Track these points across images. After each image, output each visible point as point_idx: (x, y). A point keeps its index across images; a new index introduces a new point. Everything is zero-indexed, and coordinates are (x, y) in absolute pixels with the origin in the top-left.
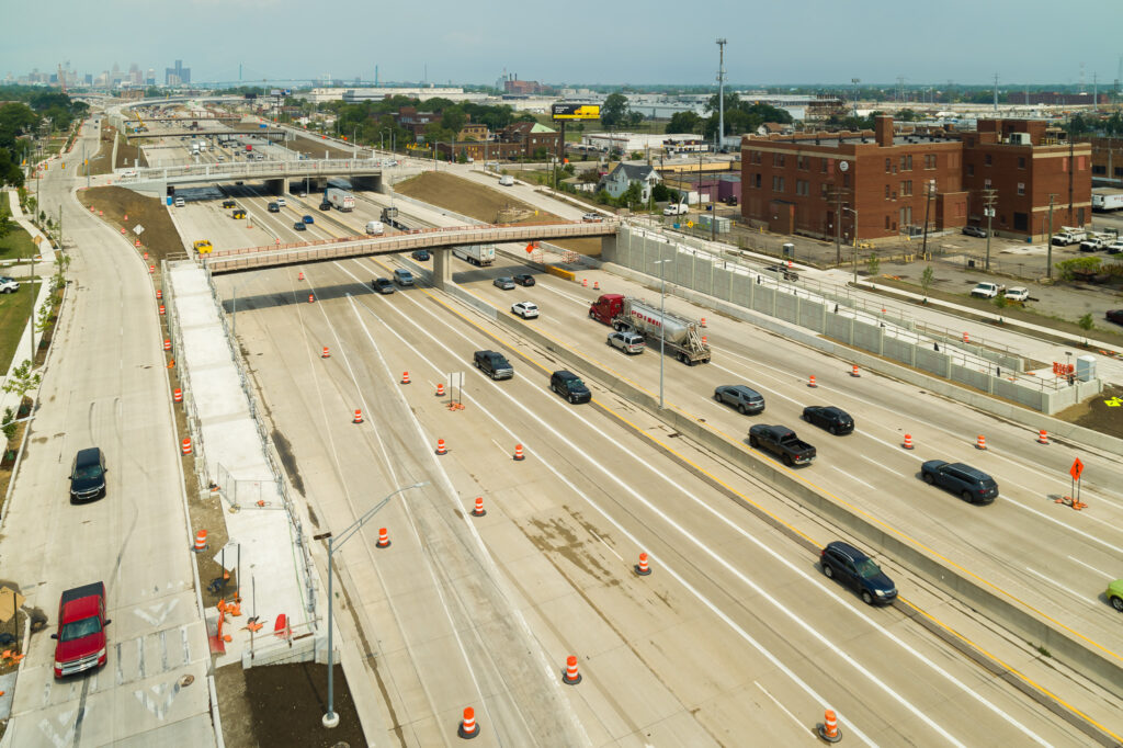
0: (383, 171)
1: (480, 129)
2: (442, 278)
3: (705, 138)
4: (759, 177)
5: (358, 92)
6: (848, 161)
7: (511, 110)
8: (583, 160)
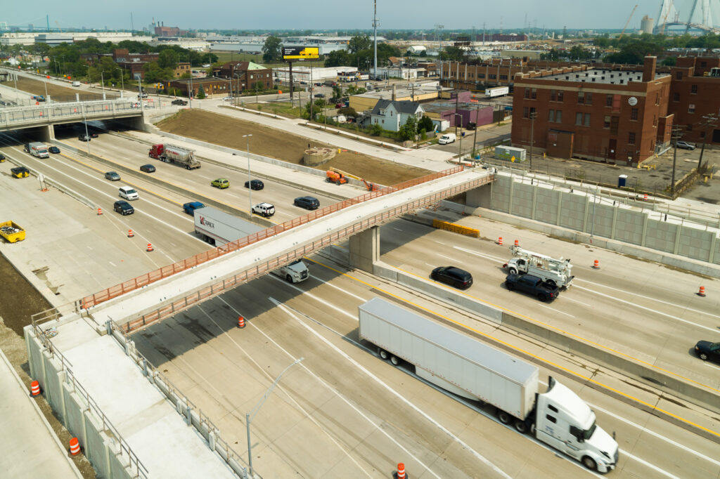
0: (144, 110)
1: (185, 66)
3: (359, 69)
5: (48, 36)
6: (636, 97)
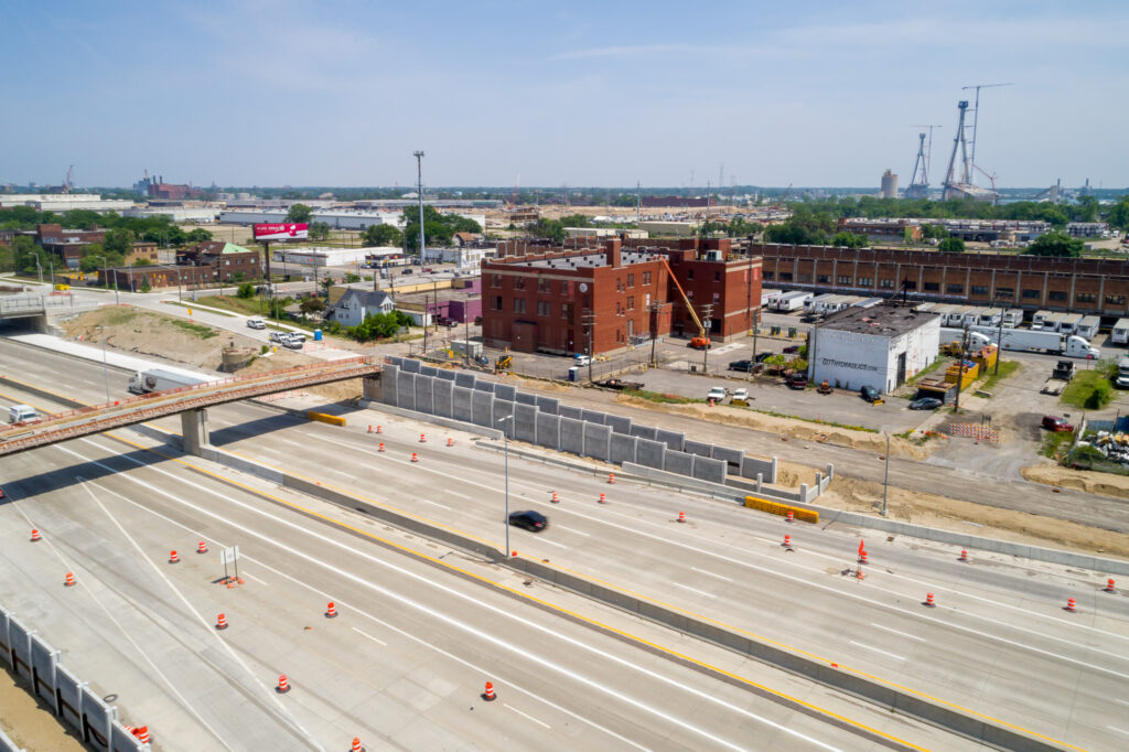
0: (47, 308)
1: (149, 249)
2: (197, 443)
3: (406, 250)
4: (499, 300)
6: (586, 283)
7: (168, 221)
8: (285, 281)
